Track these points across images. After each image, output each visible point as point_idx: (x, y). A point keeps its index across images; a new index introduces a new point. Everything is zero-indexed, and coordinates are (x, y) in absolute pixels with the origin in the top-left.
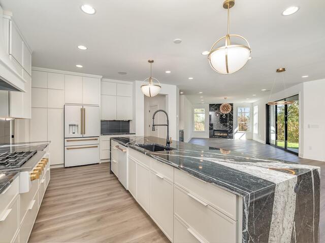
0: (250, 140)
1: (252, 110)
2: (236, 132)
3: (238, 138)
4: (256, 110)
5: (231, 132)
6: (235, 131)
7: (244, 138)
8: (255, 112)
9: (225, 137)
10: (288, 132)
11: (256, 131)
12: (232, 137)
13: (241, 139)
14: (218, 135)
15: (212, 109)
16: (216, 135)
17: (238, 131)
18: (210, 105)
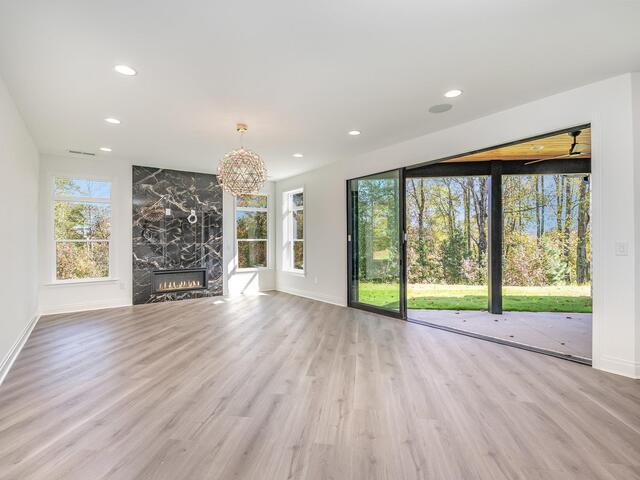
0: (273, 294)
1: (275, 201)
2: (233, 273)
3: (238, 293)
6: (229, 268)
8: (284, 209)
9: (197, 294)
13: (246, 293)
14: (170, 288)
15: (144, 186)
16: (160, 289)
17: (238, 270)
18: (135, 168)
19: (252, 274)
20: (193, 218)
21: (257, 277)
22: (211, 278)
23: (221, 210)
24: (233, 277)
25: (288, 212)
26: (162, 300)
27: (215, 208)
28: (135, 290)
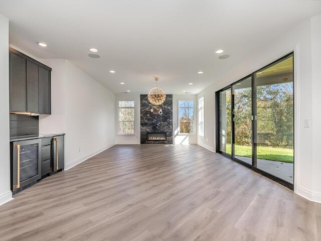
0: (195, 145)
1: (197, 103)
2: (177, 135)
3: (179, 143)
4: (201, 104)
5: (171, 134)
6: (176, 132)
7: (187, 143)
8: (200, 107)
9: (163, 142)
10: (236, 132)
11: (201, 133)
12: (171, 142)
13: (183, 144)
14: (154, 139)
15: (144, 101)
16: (150, 139)
17: (179, 134)
18: (141, 95)
19: (185, 136)
20: (161, 113)
21: (188, 137)
22: (168, 137)
23: (172, 109)
24: (177, 137)
25: (201, 108)
26: (150, 143)
27: (169, 108)
28: (141, 138)
